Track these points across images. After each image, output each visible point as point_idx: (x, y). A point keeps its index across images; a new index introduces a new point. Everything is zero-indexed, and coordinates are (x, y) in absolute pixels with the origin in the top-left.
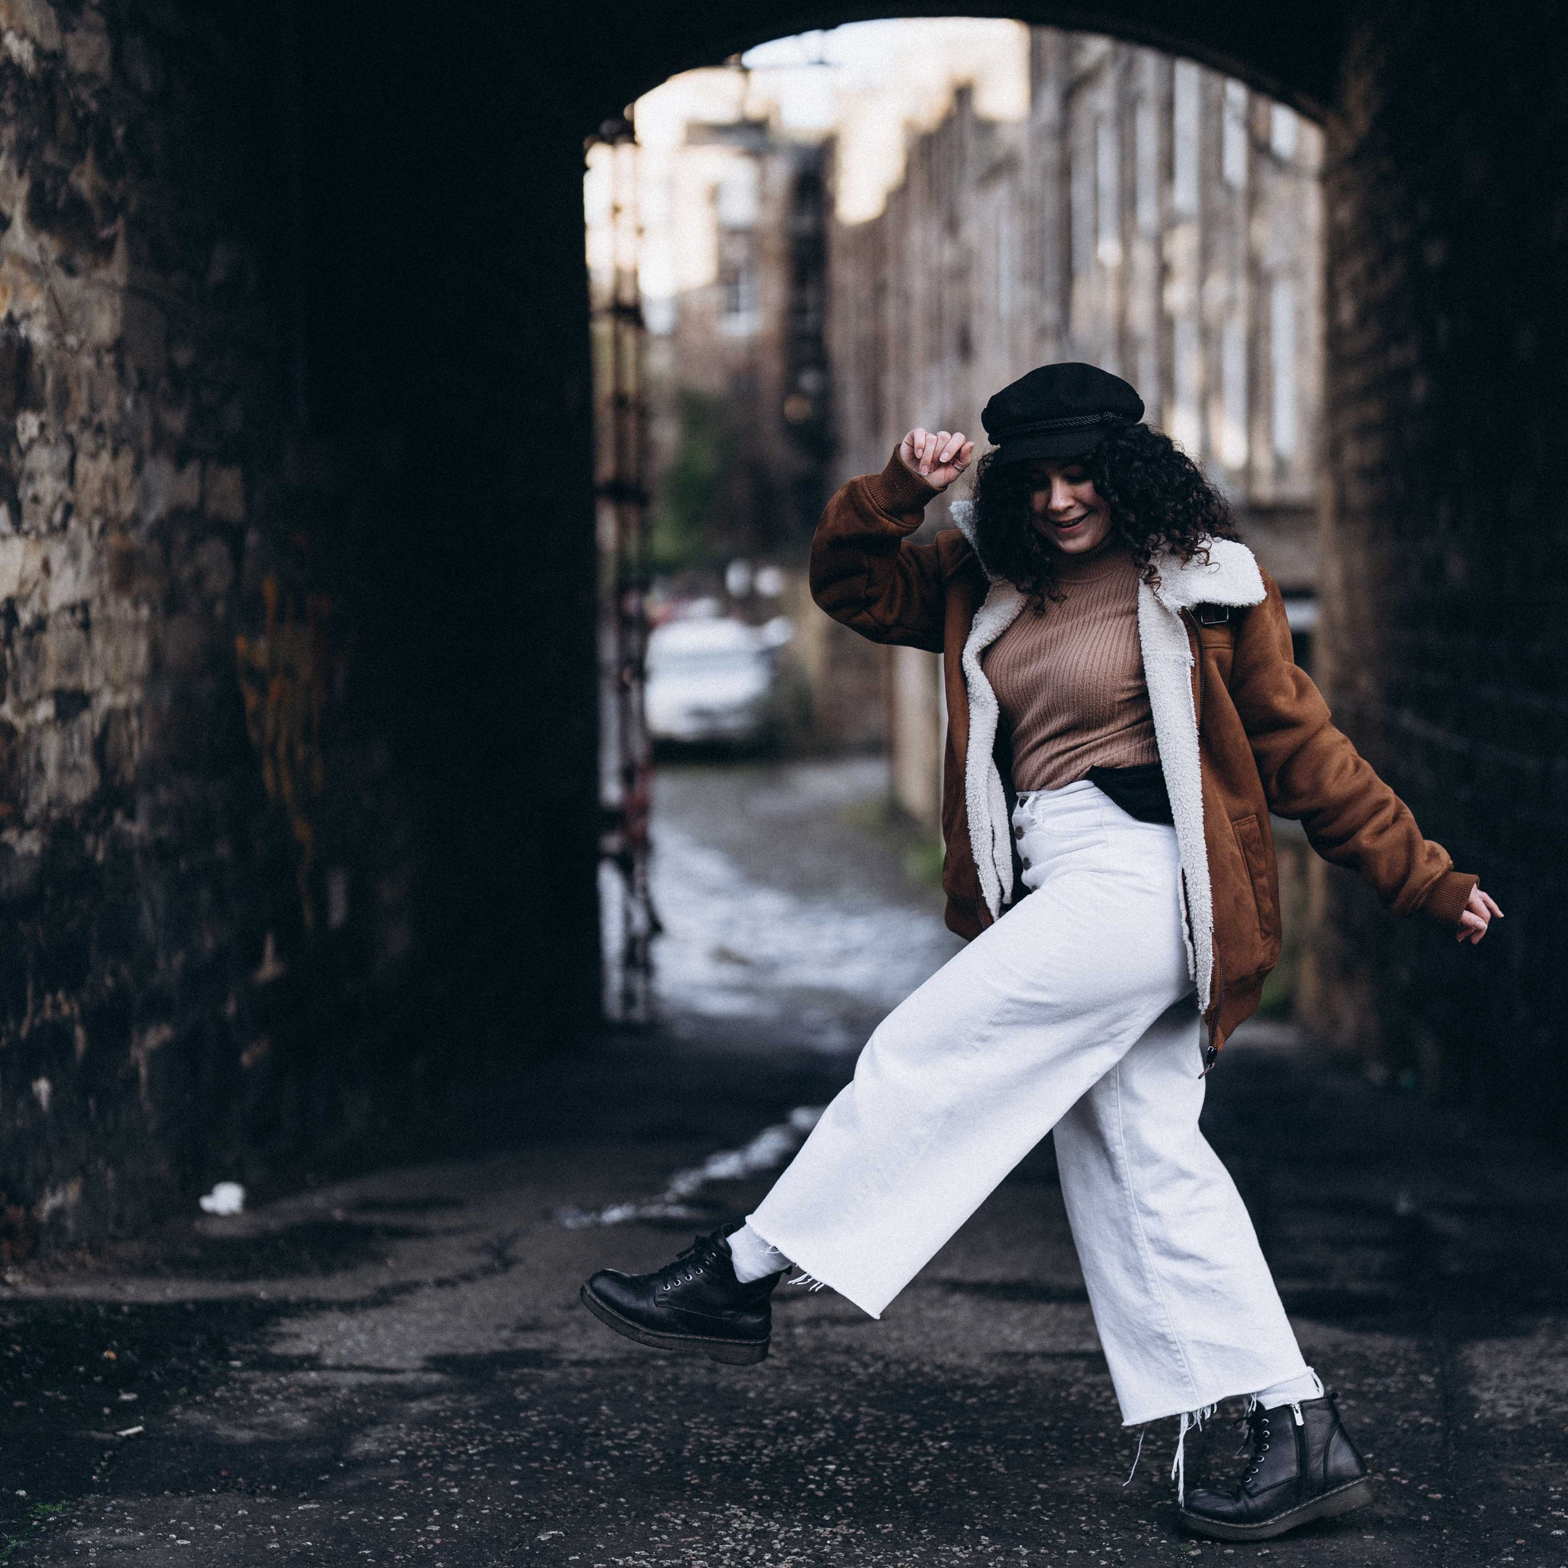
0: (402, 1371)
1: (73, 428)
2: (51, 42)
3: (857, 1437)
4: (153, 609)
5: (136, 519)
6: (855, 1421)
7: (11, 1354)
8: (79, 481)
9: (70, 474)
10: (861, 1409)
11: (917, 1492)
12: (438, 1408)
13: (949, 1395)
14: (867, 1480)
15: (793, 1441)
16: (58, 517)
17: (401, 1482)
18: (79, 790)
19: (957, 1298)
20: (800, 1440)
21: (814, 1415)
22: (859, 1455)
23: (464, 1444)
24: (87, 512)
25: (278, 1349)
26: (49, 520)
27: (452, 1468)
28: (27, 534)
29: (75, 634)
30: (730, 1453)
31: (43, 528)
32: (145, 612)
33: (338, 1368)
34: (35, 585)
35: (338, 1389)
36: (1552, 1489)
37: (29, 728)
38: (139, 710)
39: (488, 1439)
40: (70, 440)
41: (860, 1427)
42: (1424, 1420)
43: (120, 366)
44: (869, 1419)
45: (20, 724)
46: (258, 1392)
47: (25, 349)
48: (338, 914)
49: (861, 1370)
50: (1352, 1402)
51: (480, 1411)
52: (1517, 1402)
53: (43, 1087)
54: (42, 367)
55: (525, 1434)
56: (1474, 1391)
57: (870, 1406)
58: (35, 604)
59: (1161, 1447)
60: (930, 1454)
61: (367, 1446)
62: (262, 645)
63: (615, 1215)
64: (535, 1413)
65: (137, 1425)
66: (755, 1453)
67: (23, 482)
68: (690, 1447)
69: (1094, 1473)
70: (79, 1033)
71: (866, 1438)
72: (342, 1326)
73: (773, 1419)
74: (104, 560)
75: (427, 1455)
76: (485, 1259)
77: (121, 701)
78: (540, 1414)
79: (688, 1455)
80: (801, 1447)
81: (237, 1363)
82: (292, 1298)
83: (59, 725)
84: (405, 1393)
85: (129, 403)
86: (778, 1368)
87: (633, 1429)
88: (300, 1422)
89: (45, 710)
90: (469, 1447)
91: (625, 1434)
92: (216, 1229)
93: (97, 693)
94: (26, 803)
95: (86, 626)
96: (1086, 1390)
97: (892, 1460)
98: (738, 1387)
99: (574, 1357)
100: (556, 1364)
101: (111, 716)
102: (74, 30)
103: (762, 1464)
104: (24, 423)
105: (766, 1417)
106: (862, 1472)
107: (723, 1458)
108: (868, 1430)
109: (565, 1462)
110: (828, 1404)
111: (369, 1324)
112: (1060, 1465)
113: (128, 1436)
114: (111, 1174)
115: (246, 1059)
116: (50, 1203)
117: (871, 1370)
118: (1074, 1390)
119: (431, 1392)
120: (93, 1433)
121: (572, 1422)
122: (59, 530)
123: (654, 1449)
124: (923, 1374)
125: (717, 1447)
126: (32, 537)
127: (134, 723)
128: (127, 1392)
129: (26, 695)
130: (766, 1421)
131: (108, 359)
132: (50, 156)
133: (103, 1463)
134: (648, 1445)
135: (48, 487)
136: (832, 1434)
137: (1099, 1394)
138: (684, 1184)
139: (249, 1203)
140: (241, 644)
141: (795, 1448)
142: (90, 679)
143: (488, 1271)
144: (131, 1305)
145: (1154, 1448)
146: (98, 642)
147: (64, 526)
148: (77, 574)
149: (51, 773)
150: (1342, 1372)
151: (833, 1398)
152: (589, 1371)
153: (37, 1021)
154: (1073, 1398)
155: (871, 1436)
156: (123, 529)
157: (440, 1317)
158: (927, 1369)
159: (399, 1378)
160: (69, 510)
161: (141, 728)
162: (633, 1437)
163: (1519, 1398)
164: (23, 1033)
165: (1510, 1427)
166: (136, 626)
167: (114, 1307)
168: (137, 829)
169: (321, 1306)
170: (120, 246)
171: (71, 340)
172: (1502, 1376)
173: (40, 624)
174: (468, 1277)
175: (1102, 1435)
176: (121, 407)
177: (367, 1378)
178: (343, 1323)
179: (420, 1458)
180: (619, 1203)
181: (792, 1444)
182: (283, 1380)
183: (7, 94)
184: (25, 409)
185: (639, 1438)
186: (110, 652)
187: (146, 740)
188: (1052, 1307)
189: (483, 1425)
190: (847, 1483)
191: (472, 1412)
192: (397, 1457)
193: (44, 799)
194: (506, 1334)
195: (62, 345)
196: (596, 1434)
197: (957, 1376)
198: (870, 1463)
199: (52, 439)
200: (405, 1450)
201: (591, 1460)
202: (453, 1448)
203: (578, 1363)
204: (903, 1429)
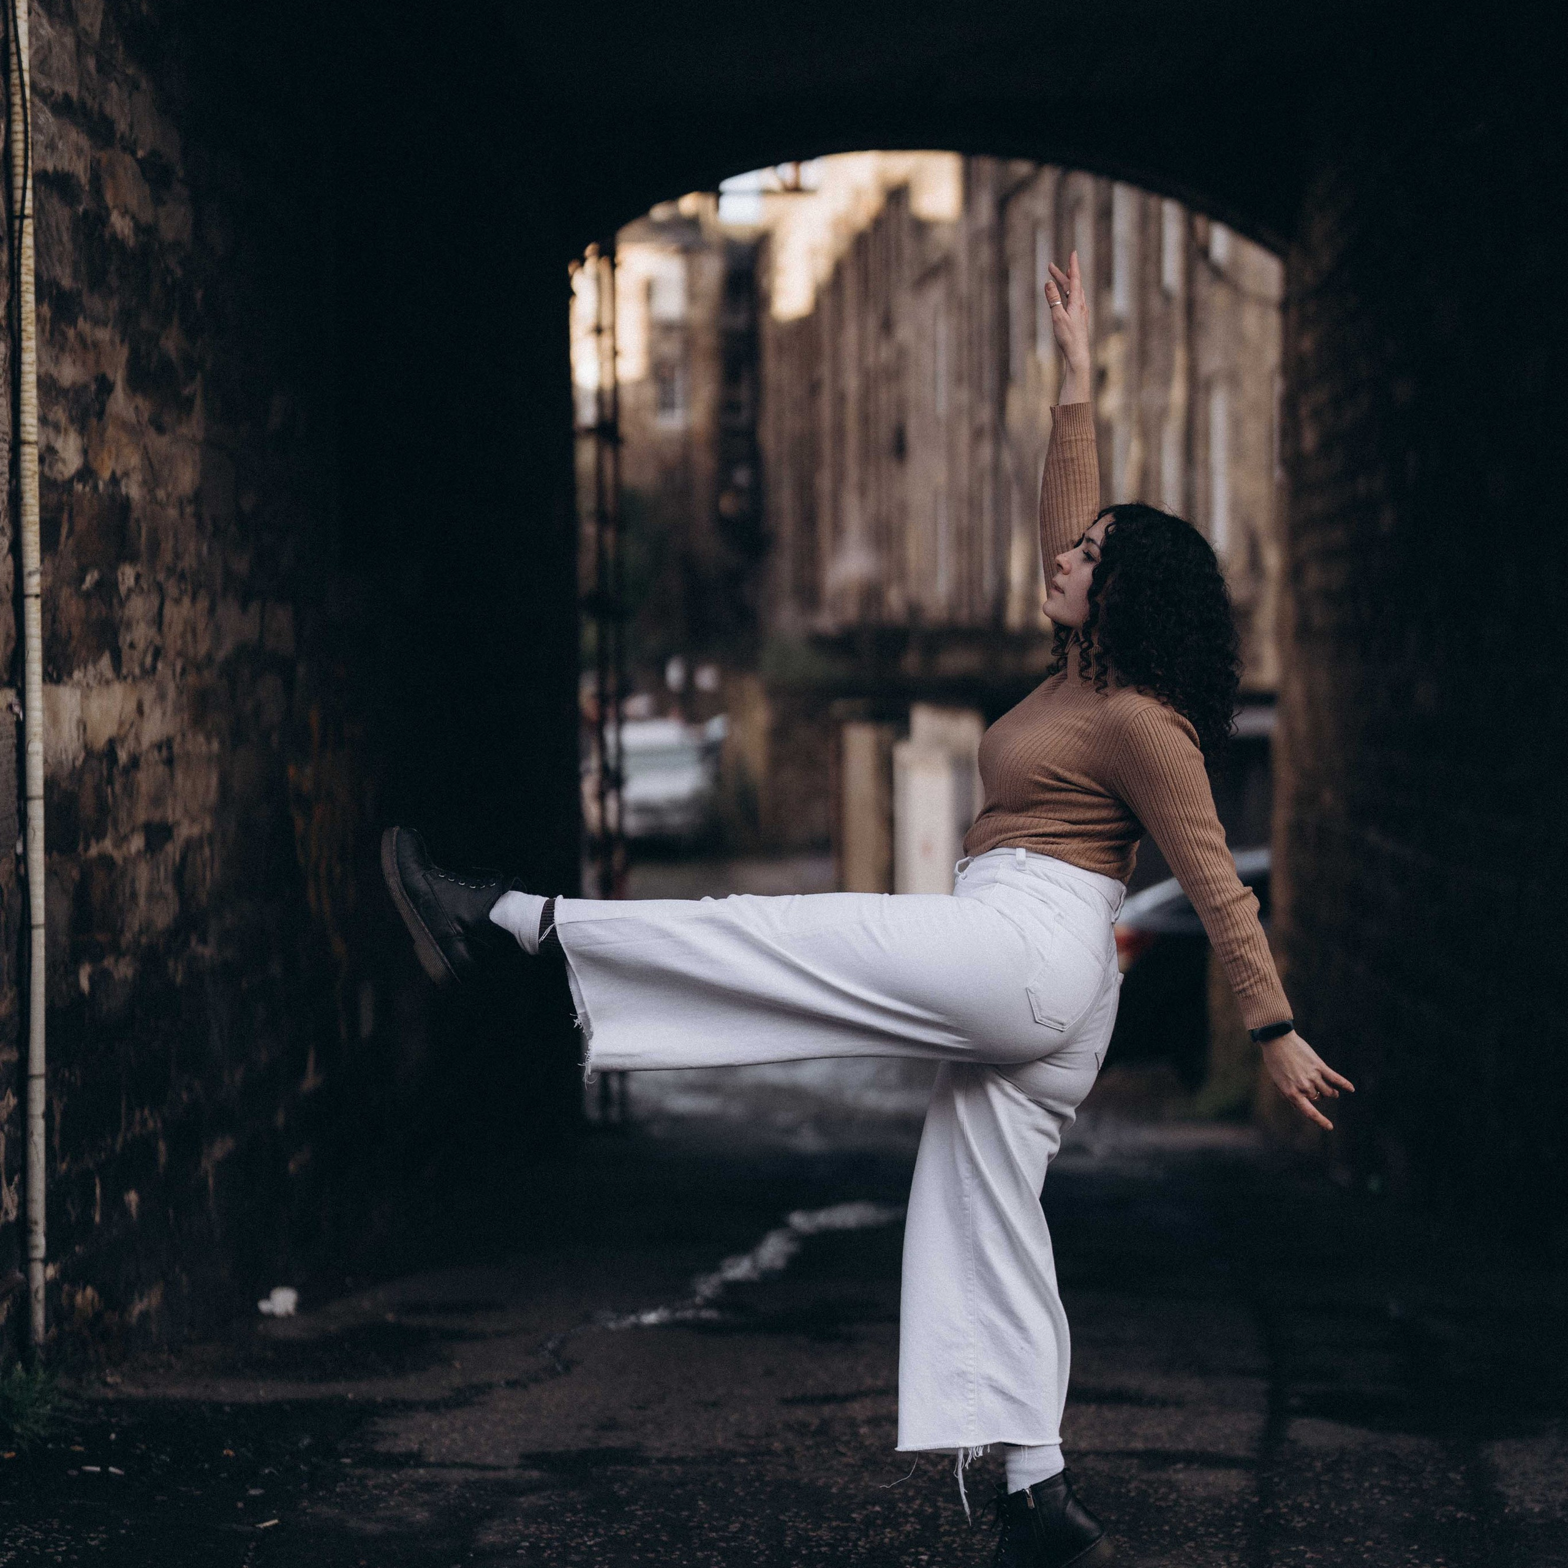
0: (505, 1468)
1: (161, 577)
2: (146, 216)
3: (942, 1530)
4: (222, 743)
5: (209, 659)
6: (936, 1516)
7: (138, 1452)
8: (165, 629)
9: (158, 621)
10: (939, 1504)
12: (547, 1502)
15: (883, 1533)
16: (149, 660)
18: (163, 917)
20: (890, 1533)
21: (898, 1509)
22: (946, 1545)
23: (581, 1537)
24: (171, 654)
25: (382, 1447)
26: (142, 665)
28: (125, 678)
29: (161, 769)
30: (828, 1545)
31: (137, 671)
32: (215, 746)
33: (442, 1465)
34: (132, 725)
35: (448, 1485)
37: (125, 859)
38: (211, 839)
39: (601, 1531)
40: (160, 589)
41: (942, 1521)
42: (1459, 1515)
43: (198, 516)
45: (118, 856)
46: (375, 1487)
47: (125, 504)
48: (367, 1025)
49: (931, 1468)
50: (1390, 1498)
51: (585, 1505)
52: (1542, 1498)
53: (132, 1197)
54: (138, 521)
55: (634, 1527)
56: (1500, 1487)
58: (131, 742)
59: (1223, 1540)
61: (491, 1539)
62: (308, 771)
63: (651, 1318)
64: (638, 1507)
65: (274, 1518)
66: (850, 1544)
67: (122, 629)
68: (790, 1539)
69: (1167, 1563)
70: (162, 1146)
71: (950, 1531)
72: (434, 1425)
73: (860, 1514)
74: (185, 699)
75: (550, 1547)
76: (545, 1362)
77: (196, 831)
78: (642, 1508)
79: (789, 1546)
80: (891, 1539)
81: (347, 1461)
82: (379, 1399)
83: (148, 856)
84: (511, 1489)
85: (205, 549)
86: (853, 1466)
87: (733, 1522)
88: (421, 1516)
89: (137, 843)
90: (586, 1539)
91: (727, 1526)
93: (177, 823)
94: (122, 931)
95: (169, 762)
96: (1144, 1487)
98: (820, 1483)
99: (660, 1455)
100: (644, 1461)
101: (190, 846)
102: (164, 203)
103: (860, 1554)
104: (123, 574)
105: (853, 1511)
107: (823, 1549)
109: (678, 1553)
110: (909, 1501)
111: (458, 1423)
112: (1134, 1555)
113: (266, 1528)
114: (184, 1278)
115: (292, 1167)
116: (138, 1307)
117: (940, 1467)
118: (1132, 1486)
119: (535, 1487)
120: (235, 1526)
121: (674, 1516)
122: (149, 672)
123: (757, 1541)
124: (989, 1472)
125: (814, 1539)
126: (130, 680)
127: (207, 851)
128: (255, 1487)
129: (124, 830)
130: (854, 1515)
131: (189, 510)
132: (145, 323)
133: (250, 1554)
134: (751, 1538)
135: (141, 634)
136: (918, 1527)
137: (1156, 1492)
138: (707, 1287)
140: (291, 771)
141: (886, 1540)
142: (173, 812)
143: (552, 1373)
144: (232, 1405)
145: (1217, 1540)
146: (179, 778)
147: (154, 668)
148: (164, 714)
149: (142, 901)
150: (1376, 1470)
151: (911, 1494)
152: (677, 1468)
153: (129, 1135)
154: (1133, 1494)
155: (954, 1529)
156: (199, 669)
157: (522, 1417)
159: (502, 1474)
160: (157, 653)
161: (212, 855)
162: (735, 1530)
163: (1542, 1494)
164: (118, 1147)
165: (1540, 1521)
166: (209, 759)
167: (217, 1407)
168: (208, 952)
169: (408, 1406)
170: (198, 402)
171: (161, 494)
172: (1524, 1474)
173: (135, 762)
174: (535, 1379)
175: (1167, 1528)
176: (199, 555)
177: (473, 1475)
178: (435, 1423)
179: (544, 1549)
180: (653, 1307)
181: (882, 1536)
182: (394, 1476)
183: (112, 268)
184: (124, 562)
185: (741, 1530)
186: (189, 784)
187: (217, 865)
188: (1093, 1408)
189: (592, 1519)
191: (579, 1507)
192: (522, 1548)
193: (136, 928)
194: (588, 1433)
195: (154, 500)
196: (700, 1527)
198: (960, 1554)
199: (145, 587)
200: (528, 1541)
201: (701, 1551)
202: (571, 1540)
203: (665, 1460)
204: (982, 1523)
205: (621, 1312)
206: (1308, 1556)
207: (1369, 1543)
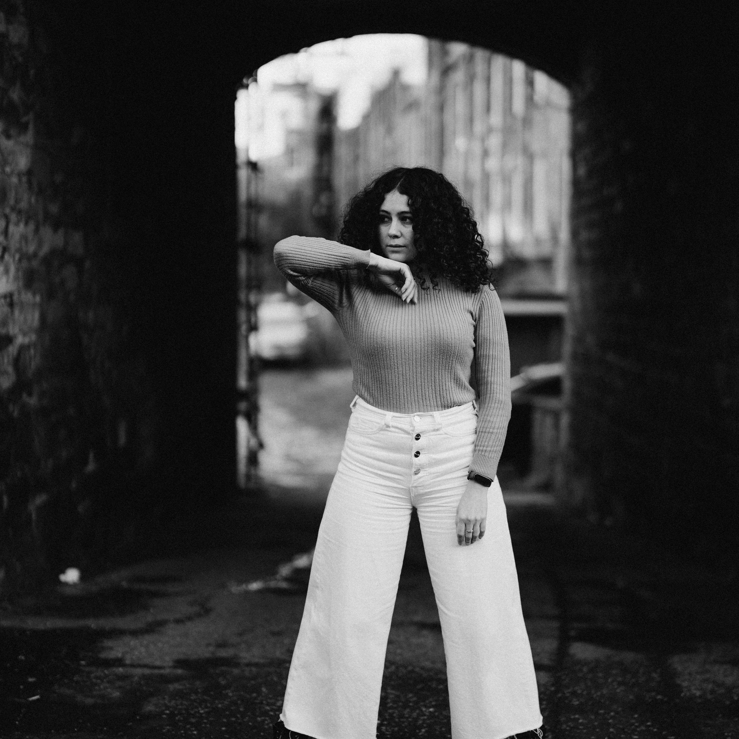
0: (163, 668)
1: (7, 211)
4: (42, 297)
5: (35, 255)
8: (10, 236)
9: (5, 234)
11: (421, 735)
12: (183, 687)
13: (429, 684)
14: (396, 729)
17: (168, 727)
18: (6, 383)
19: (425, 632)
22: (391, 715)
23: (198, 708)
24: (13, 250)
25: (103, 655)
27: (193, 720)
29: (6, 309)
32: (38, 299)
33: (132, 666)
35: (133, 676)
36: (726, 734)
38: (35, 345)
39: (209, 705)
40: (6, 216)
41: (389, 701)
42: (658, 697)
43: (30, 182)
44: (393, 696)
46: (95, 678)
48: (122, 440)
50: (622, 688)
51: (203, 690)
52: (700, 688)
55: (227, 703)
56: (678, 682)
57: (393, 689)
60: (425, 715)
61: (150, 708)
62: (91, 314)
63: (255, 586)
64: (230, 691)
65: (37, 695)
70: (5, 498)
72: (132, 643)
74: (20, 274)
75: (180, 714)
76: (196, 609)
77: (27, 340)
78: (233, 692)
81: (83, 663)
82: (107, 628)
84: (166, 680)
85: (33, 200)
88: (116, 694)
90: (200, 709)
92: (68, 591)
93: (15, 337)
95: (11, 305)
97: (407, 718)
99: (245, 661)
100: (237, 665)
101: (23, 348)
102: (12, 23)
106: (393, 724)
108: (394, 702)
109: (247, 718)
111: (145, 642)
113: (33, 701)
114: (18, 565)
115: (80, 509)
119: (177, 679)
120: (15, 699)
121: (248, 696)
124: (415, 672)
127: (32, 351)
128: (31, 677)
131: (24, 179)
133: (21, 715)
138: (285, 570)
139: (82, 578)
140: (81, 313)
142: (13, 330)
143: (199, 615)
144: (30, 631)
146: (17, 312)
148: (8, 280)
150: (614, 672)
152: (254, 669)
156: (29, 259)
157: (178, 639)
158: (417, 669)
159: (162, 671)
160: (5, 249)
161: (35, 353)
163: (700, 686)
165: (700, 701)
166: (34, 305)
167: (22, 632)
168: (33, 401)
169: (121, 633)
170: (31, 126)
171: (8, 169)
172: (690, 674)
174: (190, 618)
176: (30, 202)
177: (147, 671)
178: (133, 642)
179: (177, 715)
180: (255, 580)
182: (106, 672)
186: (22, 318)
187: (37, 359)
189: (206, 697)
190: (387, 730)
191: (199, 690)
192: (165, 714)
194: (211, 649)
196: (261, 703)
197: (431, 674)
198: (397, 720)
200: (169, 710)
201: (260, 717)
202: (192, 709)
203: (249, 665)
204: (410, 702)
205: (240, 582)
206: (581, 721)
207: (612, 714)
